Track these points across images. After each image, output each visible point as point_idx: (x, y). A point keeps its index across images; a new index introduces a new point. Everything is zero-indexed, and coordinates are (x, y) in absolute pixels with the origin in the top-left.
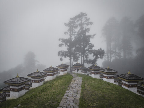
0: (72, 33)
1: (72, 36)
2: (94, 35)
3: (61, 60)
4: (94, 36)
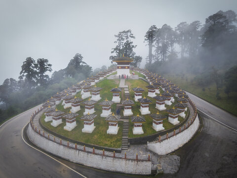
0: (121, 43)
2: (136, 46)
3: (112, 63)
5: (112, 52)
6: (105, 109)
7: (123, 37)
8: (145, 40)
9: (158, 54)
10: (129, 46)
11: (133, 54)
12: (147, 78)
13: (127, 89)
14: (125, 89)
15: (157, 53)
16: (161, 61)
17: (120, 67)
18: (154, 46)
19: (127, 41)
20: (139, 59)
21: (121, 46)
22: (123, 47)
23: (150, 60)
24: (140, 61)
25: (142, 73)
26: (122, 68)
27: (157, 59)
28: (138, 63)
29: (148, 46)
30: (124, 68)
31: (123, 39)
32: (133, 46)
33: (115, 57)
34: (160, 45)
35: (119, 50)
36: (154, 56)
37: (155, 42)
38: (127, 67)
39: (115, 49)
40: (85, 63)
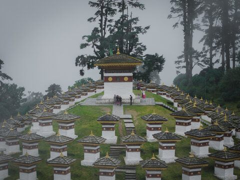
0: (105, 23)
1: (104, 29)
2: (147, 28)
4: (147, 30)
5: (83, 46)
6: (90, 151)
7: (113, 7)
8: (173, 10)
9: (212, 49)
10: (129, 29)
11: (140, 50)
12: (176, 105)
13: (131, 121)
14: (125, 121)
15: (207, 47)
16: (221, 69)
17: (110, 79)
18: (198, 27)
19: (123, 17)
20: (155, 63)
21: (107, 29)
22: (111, 31)
23: (189, 67)
24: (159, 69)
25: (164, 97)
26: (115, 79)
27: (209, 62)
28: (152, 73)
29: (182, 27)
30: (121, 79)
31: (113, 12)
32: (139, 29)
33: (92, 57)
34: (218, 23)
35: (102, 39)
36: (198, 55)
37: (201, 17)
38: (126, 79)
39: (90, 38)
40: (8, 77)
